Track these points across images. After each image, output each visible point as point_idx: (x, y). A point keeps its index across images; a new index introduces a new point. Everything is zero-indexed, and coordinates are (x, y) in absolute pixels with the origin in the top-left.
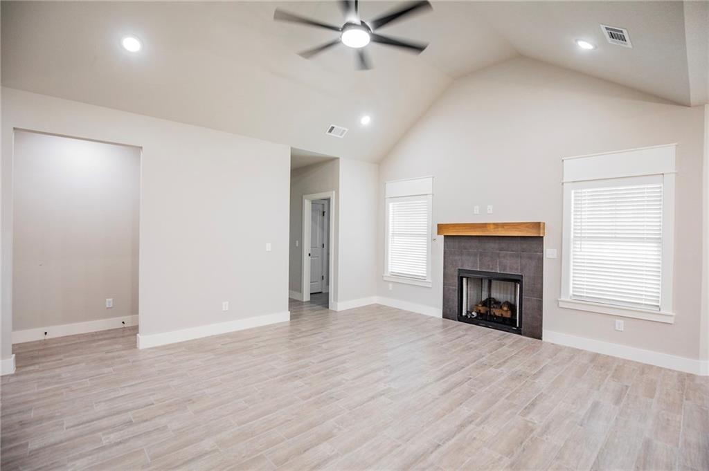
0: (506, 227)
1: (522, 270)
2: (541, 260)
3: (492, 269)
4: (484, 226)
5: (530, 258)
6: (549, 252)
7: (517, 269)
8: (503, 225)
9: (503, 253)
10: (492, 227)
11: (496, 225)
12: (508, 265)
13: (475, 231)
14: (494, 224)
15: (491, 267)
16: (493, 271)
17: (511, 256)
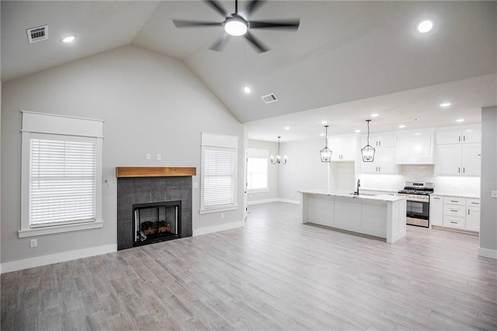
0: (177, 170)
1: (181, 197)
2: (191, 189)
3: (162, 200)
4: (162, 169)
5: (185, 189)
6: (195, 184)
7: (178, 197)
8: (176, 169)
9: (168, 188)
10: (168, 170)
11: (170, 169)
12: (173, 195)
13: (155, 173)
14: (169, 168)
15: (160, 198)
16: (162, 201)
17: (175, 189)
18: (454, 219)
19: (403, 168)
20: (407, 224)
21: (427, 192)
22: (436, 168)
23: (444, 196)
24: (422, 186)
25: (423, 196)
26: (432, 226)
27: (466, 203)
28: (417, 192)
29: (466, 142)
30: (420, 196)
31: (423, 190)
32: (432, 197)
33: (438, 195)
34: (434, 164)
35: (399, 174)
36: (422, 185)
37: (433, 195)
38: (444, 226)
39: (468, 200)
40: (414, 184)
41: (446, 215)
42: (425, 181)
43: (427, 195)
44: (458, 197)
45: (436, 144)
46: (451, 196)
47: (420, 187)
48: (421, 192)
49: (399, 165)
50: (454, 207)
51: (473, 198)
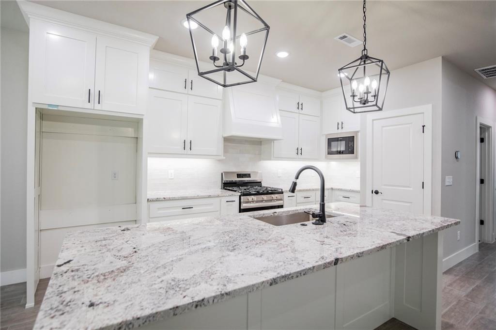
24: (249, 179)
36: (249, 175)
40: (239, 176)
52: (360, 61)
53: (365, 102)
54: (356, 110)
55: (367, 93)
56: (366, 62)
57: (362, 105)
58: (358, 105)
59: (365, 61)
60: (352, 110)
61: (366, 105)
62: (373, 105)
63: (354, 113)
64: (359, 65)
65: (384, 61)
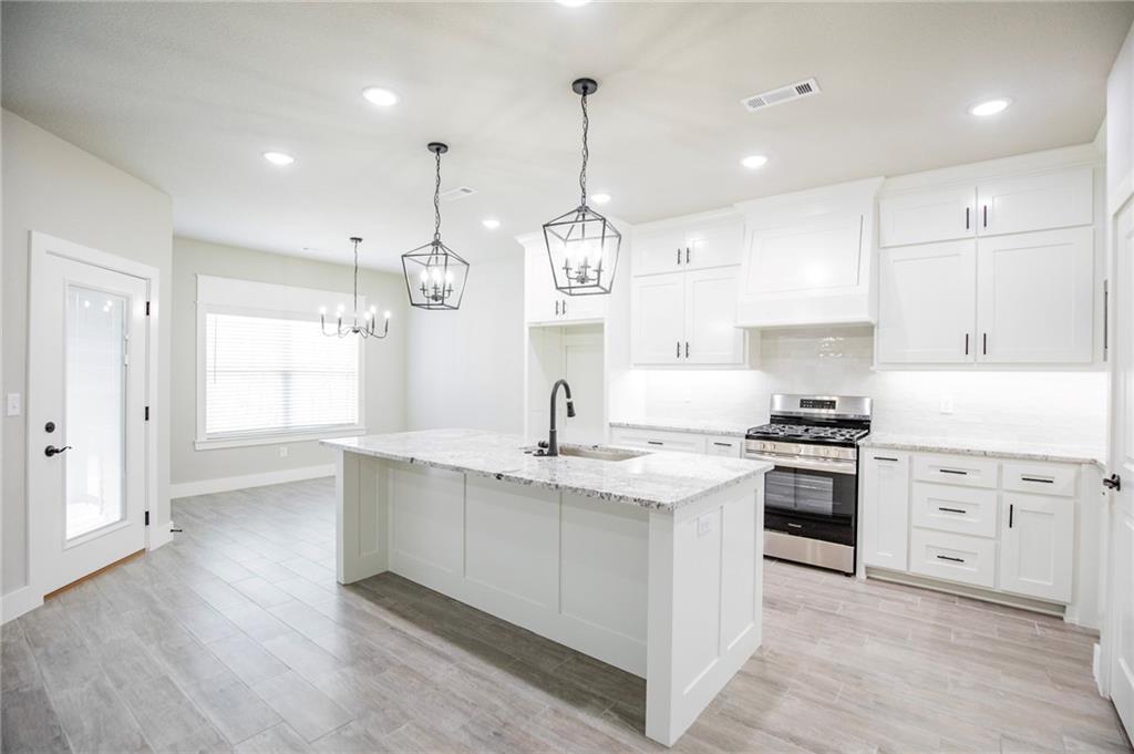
18: (952, 546)
19: (767, 343)
20: (766, 557)
21: (846, 433)
22: (882, 341)
23: (914, 449)
24: (832, 411)
25: (833, 451)
26: (868, 569)
27: (1000, 478)
28: (815, 431)
29: (990, 230)
30: (822, 450)
31: (832, 426)
32: (867, 455)
33: (892, 447)
34: (874, 322)
35: (752, 367)
36: (832, 404)
37: (872, 446)
38: (916, 569)
39: (1006, 464)
40: (804, 403)
41: (918, 527)
42: (840, 389)
43: (848, 444)
44: (969, 453)
45: (879, 246)
46: (940, 451)
47: (824, 413)
48: (829, 431)
49: (751, 330)
50: (953, 496)
51: (1030, 458)
52: (576, 213)
53: (583, 280)
54: (573, 291)
55: (586, 267)
56: (587, 218)
57: (579, 284)
58: (574, 283)
59: (584, 215)
60: (568, 291)
61: (586, 284)
62: (594, 286)
63: (571, 295)
64: (576, 221)
65: (607, 218)
